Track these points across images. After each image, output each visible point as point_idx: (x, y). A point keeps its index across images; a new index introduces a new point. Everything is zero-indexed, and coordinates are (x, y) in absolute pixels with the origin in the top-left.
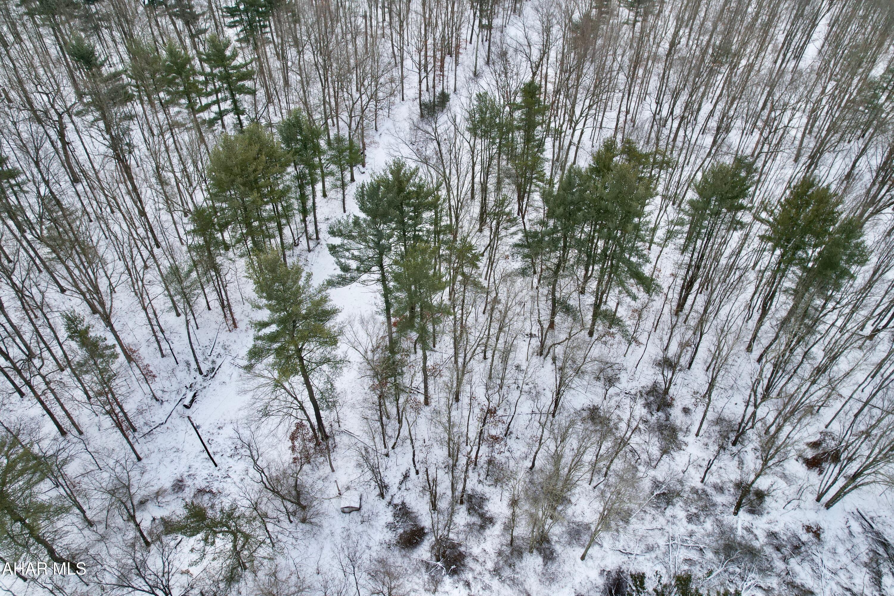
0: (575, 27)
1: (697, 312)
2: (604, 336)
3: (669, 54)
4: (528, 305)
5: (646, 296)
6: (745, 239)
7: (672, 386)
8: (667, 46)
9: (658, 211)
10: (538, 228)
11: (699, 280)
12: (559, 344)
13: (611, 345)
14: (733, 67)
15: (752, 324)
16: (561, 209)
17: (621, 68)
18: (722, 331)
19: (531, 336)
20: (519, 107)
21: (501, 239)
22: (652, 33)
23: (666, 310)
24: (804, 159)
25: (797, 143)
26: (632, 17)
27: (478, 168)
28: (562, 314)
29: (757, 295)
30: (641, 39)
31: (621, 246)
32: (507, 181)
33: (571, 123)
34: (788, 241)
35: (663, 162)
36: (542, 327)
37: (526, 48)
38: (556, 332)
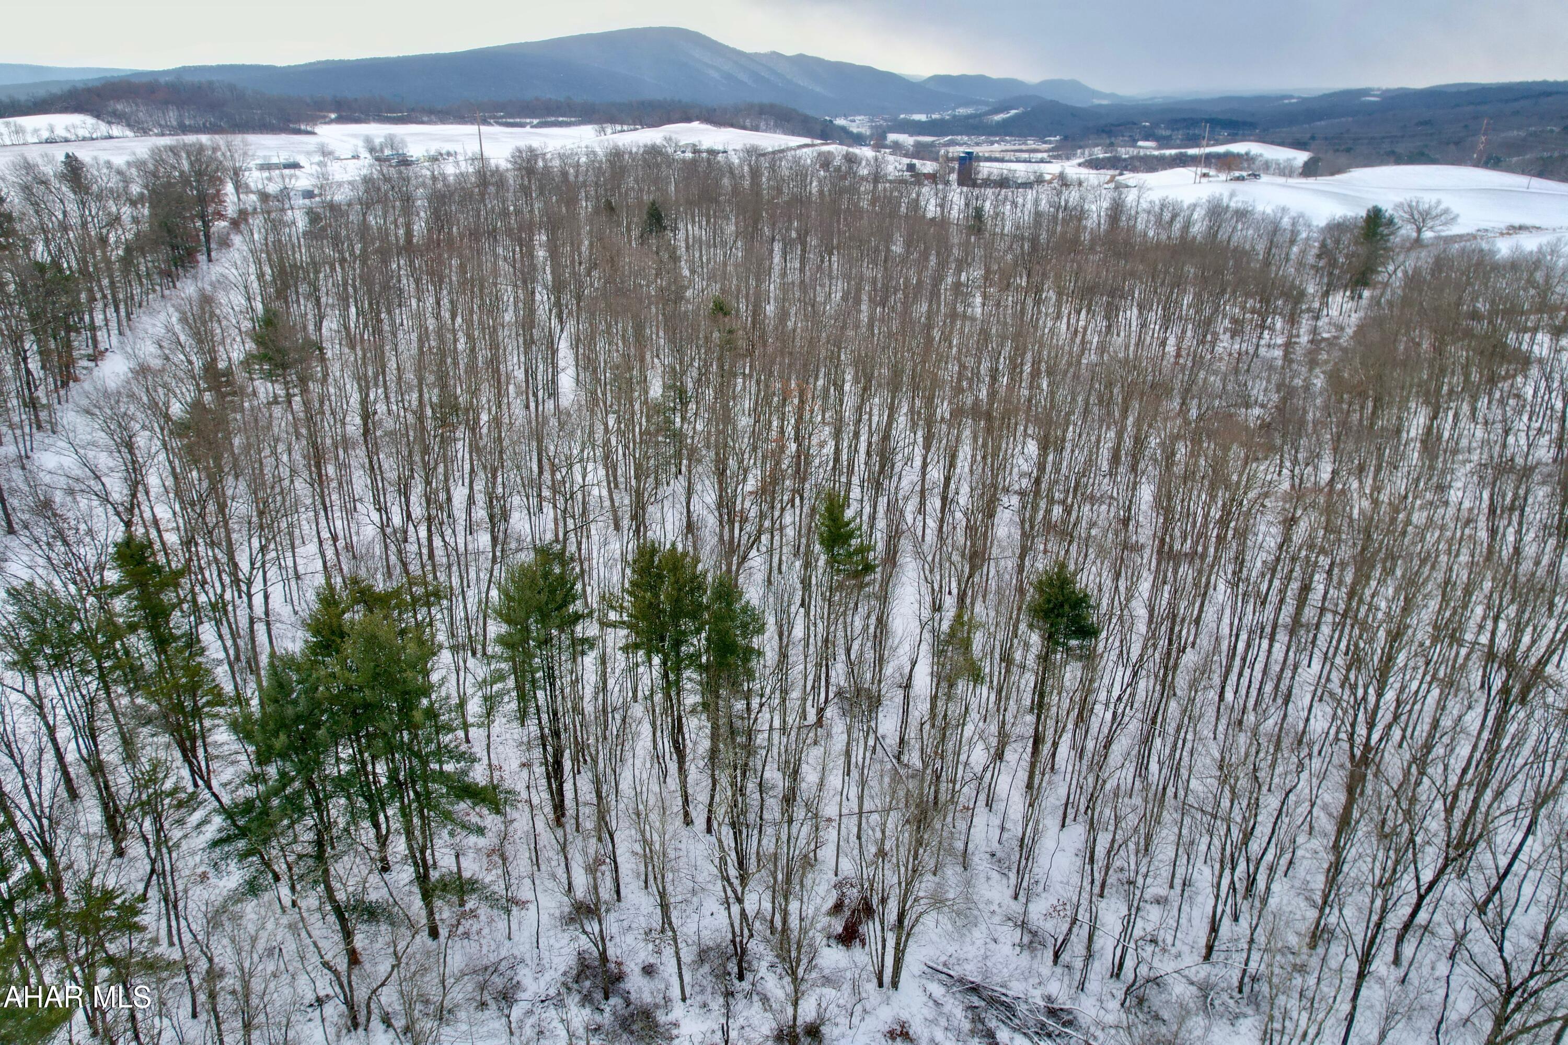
0: (181, 429)
1: (586, 804)
2: (459, 923)
3: (366, 433)
4: (290, 947)
5: (499, 819)
6: (604, 662)
7: (608, 944)
8: (358, 420)
9: (454, 676)
10: (249, 791)
11: (567, 754)
12: (383, 985)
13: (479, 932)
14: (474, 428)
15: (673, 782)
16: (283, 737)
17: (293, 472)
18: (638, 815)
19: (320, 1002)
20: (117, 591)
21: (177, 845)
22: (326, 407)
23: (540, 825)
24: (626, 523)
25: (607, 503)
26: (281, 393)
27: (64, 733)
28: (364, 927)
29: (659, 734)
30: (310, 419)
31: (418, 755)
32: (145, 731)
33: (238, 586)
34: (662, 639)
35: (428, 595)
36: (335, 972)
37: (92, 483)
38: (367, 966)
